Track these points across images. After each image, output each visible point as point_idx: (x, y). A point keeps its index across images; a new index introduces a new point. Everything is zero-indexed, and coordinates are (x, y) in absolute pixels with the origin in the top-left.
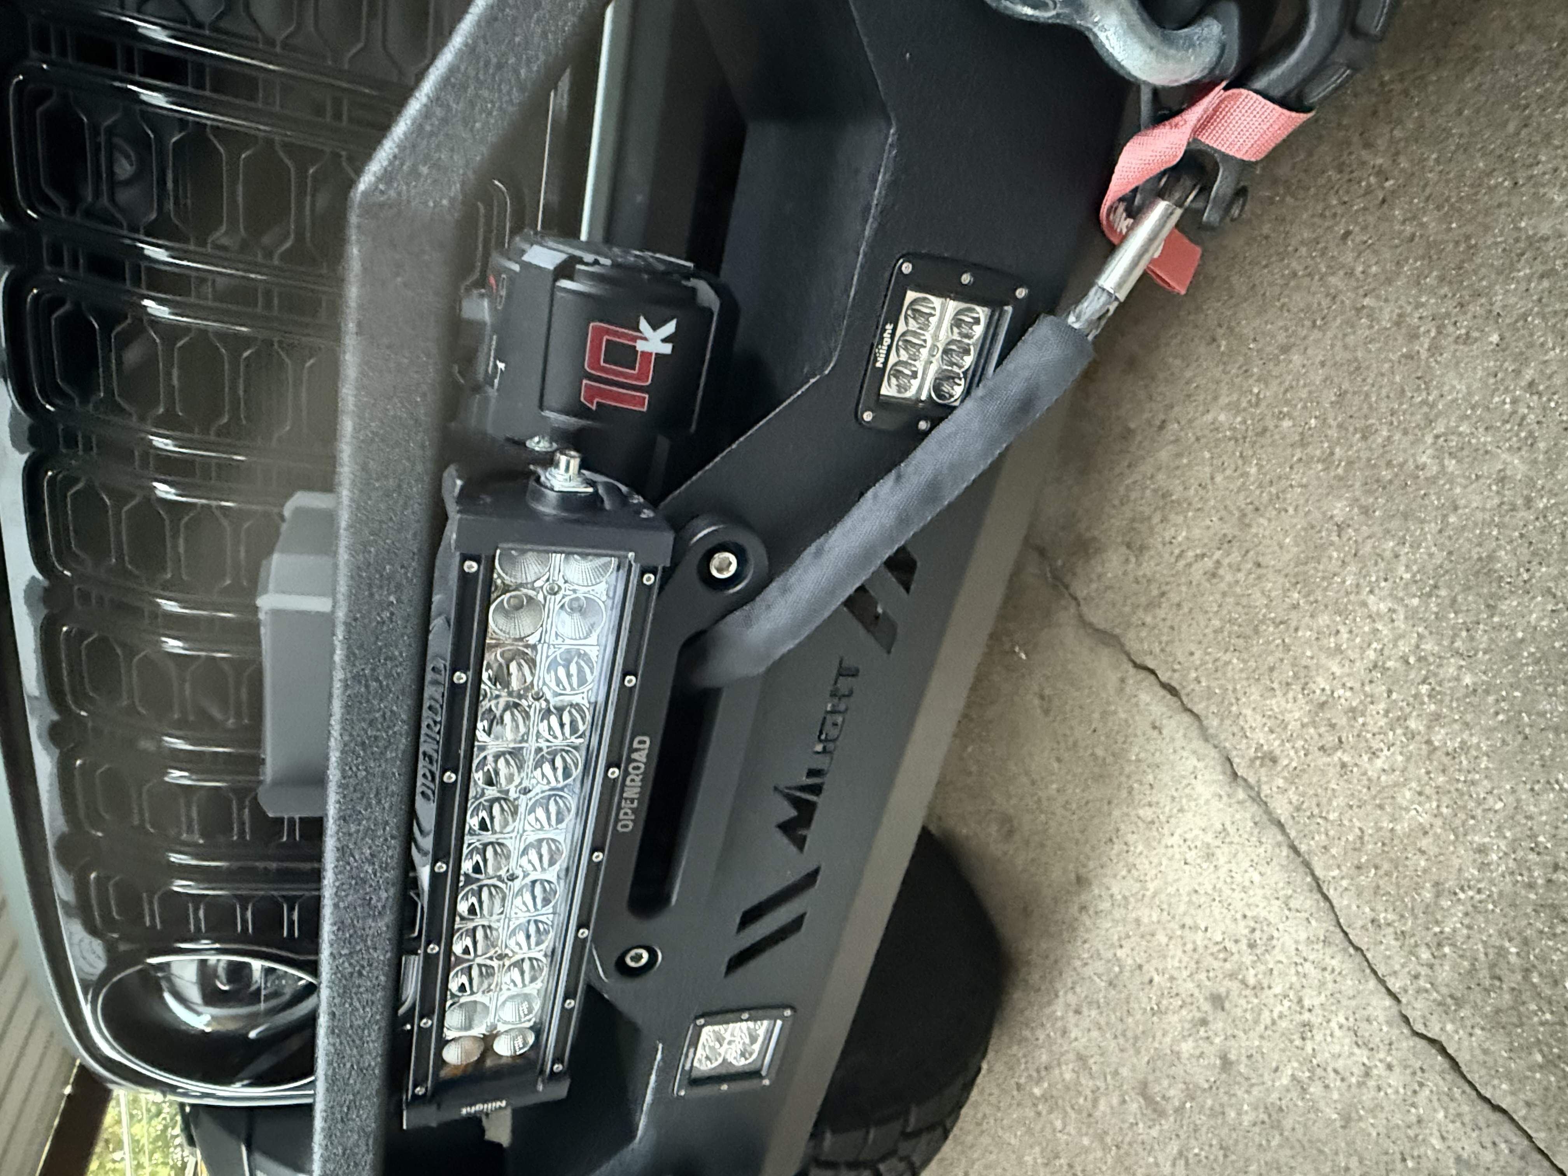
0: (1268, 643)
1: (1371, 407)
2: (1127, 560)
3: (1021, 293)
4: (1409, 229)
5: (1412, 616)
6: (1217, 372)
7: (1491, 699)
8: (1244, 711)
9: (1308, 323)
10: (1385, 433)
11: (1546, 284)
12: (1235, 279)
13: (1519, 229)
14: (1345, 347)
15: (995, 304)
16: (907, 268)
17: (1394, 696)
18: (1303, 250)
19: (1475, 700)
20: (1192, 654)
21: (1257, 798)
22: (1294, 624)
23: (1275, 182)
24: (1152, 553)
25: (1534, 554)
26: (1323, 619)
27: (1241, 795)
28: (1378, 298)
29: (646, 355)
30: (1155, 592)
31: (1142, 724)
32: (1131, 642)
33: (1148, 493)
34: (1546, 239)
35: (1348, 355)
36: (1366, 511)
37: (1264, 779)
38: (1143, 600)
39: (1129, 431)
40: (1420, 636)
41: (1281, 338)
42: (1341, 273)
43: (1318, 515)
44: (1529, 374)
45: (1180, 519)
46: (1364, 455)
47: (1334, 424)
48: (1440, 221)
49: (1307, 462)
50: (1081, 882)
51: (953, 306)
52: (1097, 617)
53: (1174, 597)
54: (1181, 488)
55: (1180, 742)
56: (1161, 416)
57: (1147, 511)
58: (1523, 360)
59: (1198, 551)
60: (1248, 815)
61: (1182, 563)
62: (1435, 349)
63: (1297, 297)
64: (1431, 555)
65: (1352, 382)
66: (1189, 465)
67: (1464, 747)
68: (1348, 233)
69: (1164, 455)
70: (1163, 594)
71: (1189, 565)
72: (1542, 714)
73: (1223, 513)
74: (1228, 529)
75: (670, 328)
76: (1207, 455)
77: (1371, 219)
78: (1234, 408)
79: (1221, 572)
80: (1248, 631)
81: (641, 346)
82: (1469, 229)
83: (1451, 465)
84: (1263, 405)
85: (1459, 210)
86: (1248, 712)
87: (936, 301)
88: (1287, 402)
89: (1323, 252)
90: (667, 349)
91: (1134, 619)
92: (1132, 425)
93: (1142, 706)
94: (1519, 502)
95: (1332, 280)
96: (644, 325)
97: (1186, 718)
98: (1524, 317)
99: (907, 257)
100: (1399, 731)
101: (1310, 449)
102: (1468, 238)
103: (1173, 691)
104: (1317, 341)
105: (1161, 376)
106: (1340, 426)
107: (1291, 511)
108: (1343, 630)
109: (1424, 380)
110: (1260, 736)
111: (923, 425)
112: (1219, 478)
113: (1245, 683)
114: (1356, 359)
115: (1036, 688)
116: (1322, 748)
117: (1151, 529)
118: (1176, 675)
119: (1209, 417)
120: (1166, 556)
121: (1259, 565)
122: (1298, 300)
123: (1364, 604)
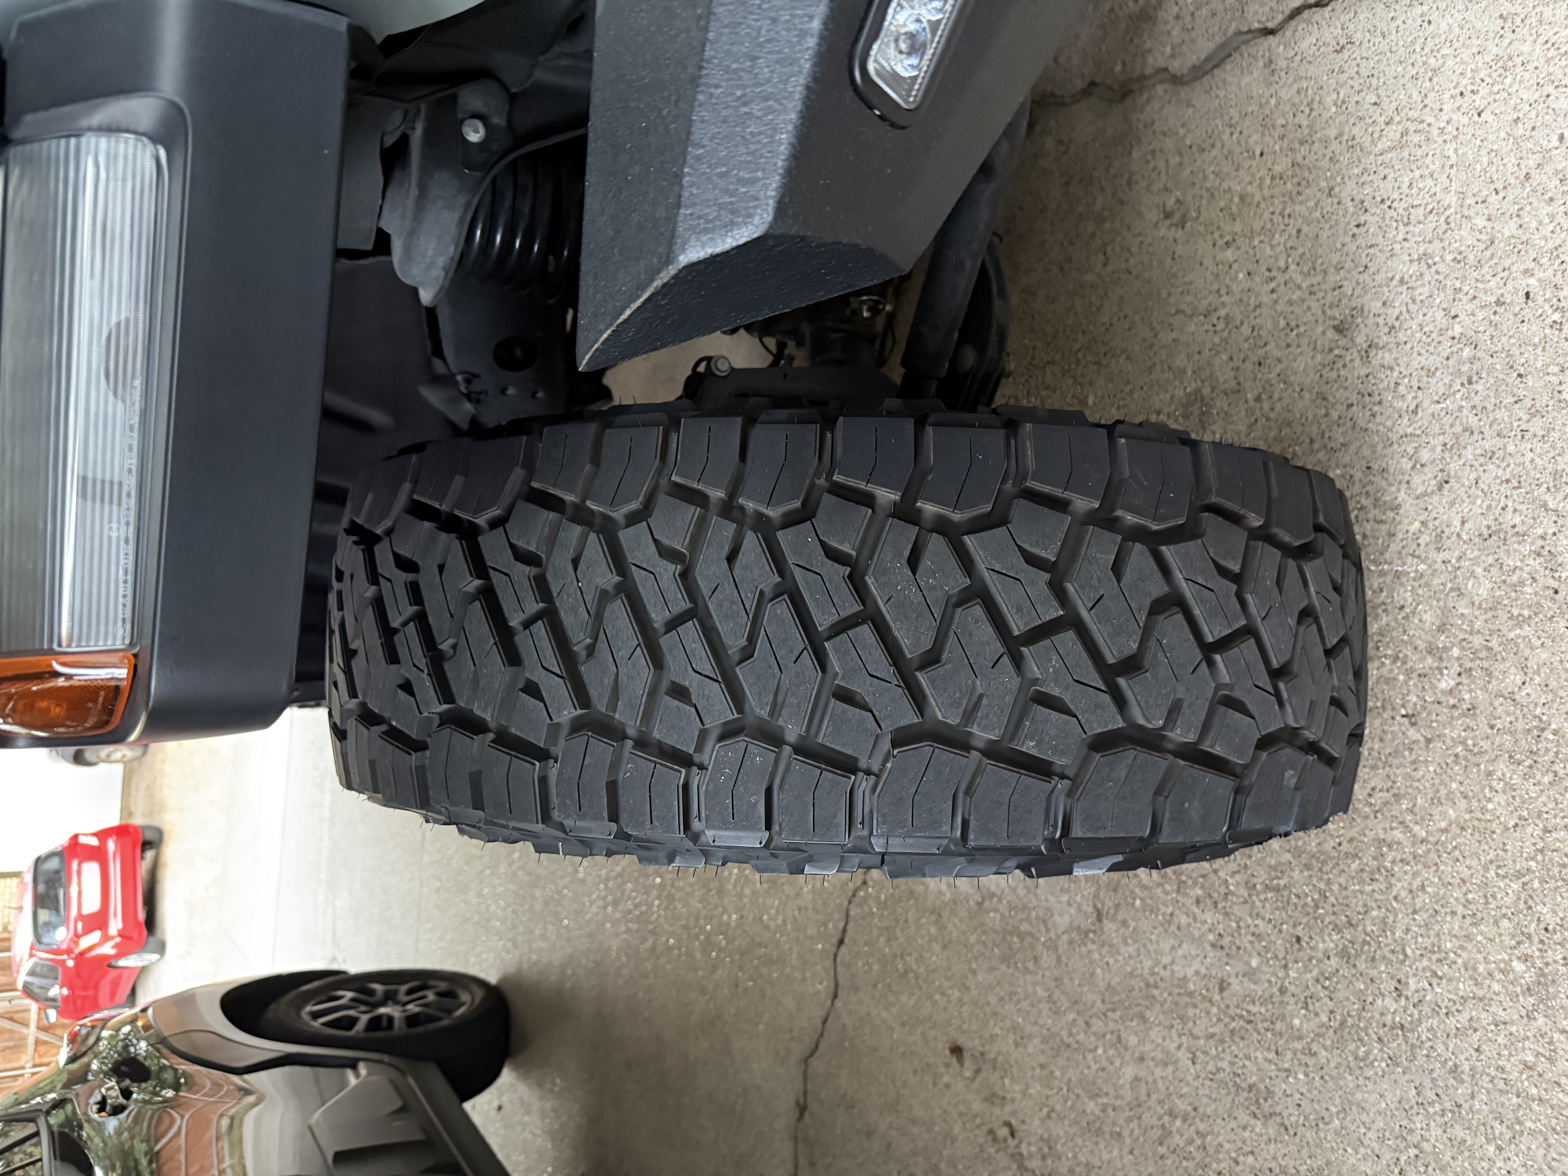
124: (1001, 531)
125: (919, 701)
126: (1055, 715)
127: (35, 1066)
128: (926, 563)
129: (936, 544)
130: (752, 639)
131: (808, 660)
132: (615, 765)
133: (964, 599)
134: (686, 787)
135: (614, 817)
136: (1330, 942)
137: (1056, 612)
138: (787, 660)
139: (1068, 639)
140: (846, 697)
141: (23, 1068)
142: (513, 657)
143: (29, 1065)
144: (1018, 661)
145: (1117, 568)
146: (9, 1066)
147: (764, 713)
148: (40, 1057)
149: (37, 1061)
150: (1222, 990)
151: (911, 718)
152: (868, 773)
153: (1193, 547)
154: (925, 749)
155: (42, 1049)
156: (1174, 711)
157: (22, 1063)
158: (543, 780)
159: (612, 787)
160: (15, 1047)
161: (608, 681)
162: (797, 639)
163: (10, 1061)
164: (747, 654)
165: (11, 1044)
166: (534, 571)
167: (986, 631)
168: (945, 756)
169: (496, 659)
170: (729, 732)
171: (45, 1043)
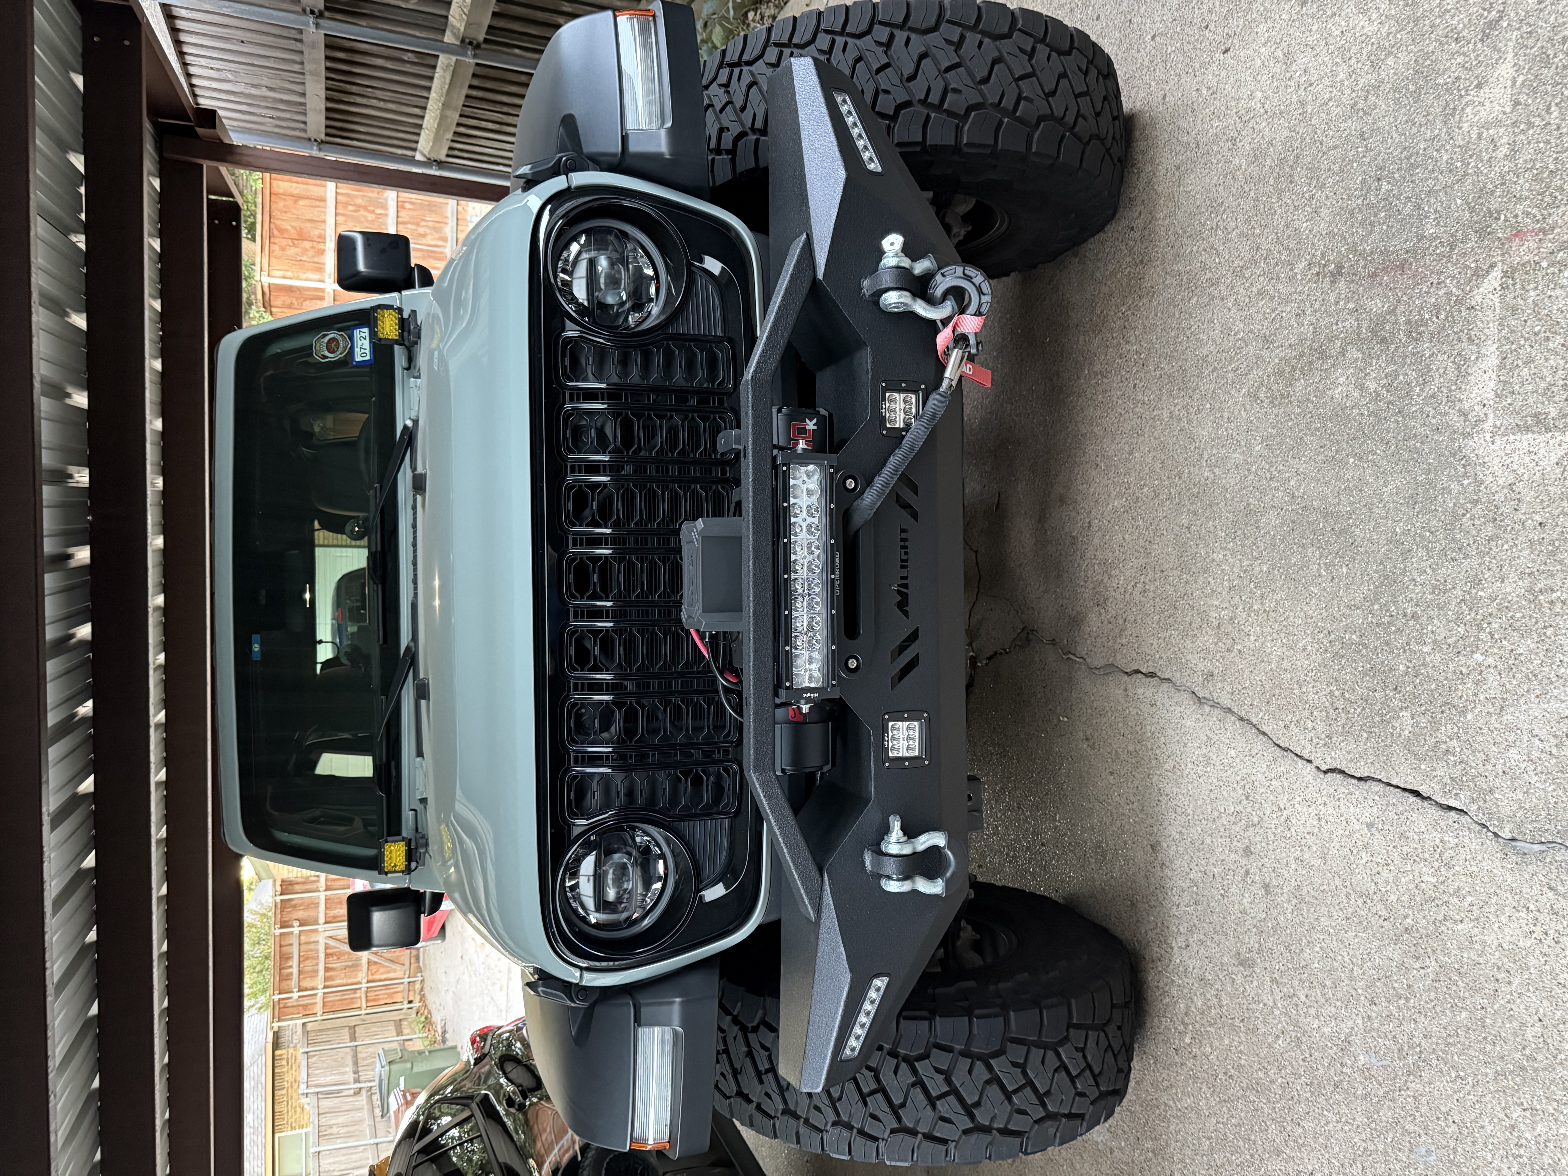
0: (1183, 611)
1: (1176, 462)
2: (1100, 614)
3: (923, 387)
4: (1158, 373)
5: (1233, 553)
6: (1105, 481)
7: (1276, 572)
8: (1188, 658)
9: (1135, 435)
10: (1187, 471)
11: (1215, 374)
12: (1096, 430)
13: (1196, 356)
14: (1155, 439)
15: (915, 392)
16: (884, 384)
17: (1243, 598)
18: (1120, 401)
19: (1271, 577)
20: (1152, 644)
21: (1215, 705)
22: (1190, 592)
23: (1096, 374)
24: (1111, 600)
25: (1261, 493)
26: (1201, 580)
27: (1207, 709)
28: (1158, 409)
29: (809, 430)
30: (1121, 622)
31: (1145, 708)
32: (1121, 662)
33: (1096, 566)
34: (1207, 356)
35: (1157, 442)
36: (1195, 513)
37: (1212, 689)
38: (1117, 630)
39: (1073, 537)
40: (1240, 560)
41: (1127, 449)
42: (1139, 405)
43: (1177, 528)
44: (1226, 415)
45: (1117, 571)
46: (1183, 486)
47: (1165, 478)
48: (1168, 364)
49: (1162, 504)
50: (1154, 847)
51: (903, 396)
52: (1098, 661)
53: (1131, 618)
54: (1110, 554)
55: (1167, 702)
56: (1088, 520)
57: (1100, 577)
58: (1221, 410)
59: (1133, 583)
60: (1215, 719)
61: (1127, 596)
62: (1189, 422)
63: (1126, 425)
64: (1227, 518)
65: (1164, 453)
66: (1110, 539)
67: (1277, 602)
68: (1135, 386)
69: (1096, 541)
70: (1125, 620)
71: (1131, 594)
72: (1295, 565)
73: (1136, 554)
74: (1142, 561)
75: (815, 421)
76: (1117, 527)
77: (1142, 375)
78: (1120, 495)
79: (1147, 587)
80: (1171, 611)
81: (807, 427)
82: (1180, 363)
83: (1216, 470)
84: (1132, 486)
85: (1173, 356)
86: (1190, 657)
87: (897, 395)
88: (1142, 479)
89: (1129, 397)
90: (815, 427)
91: (1117, 646)
92: (1074, 534)
93: (1141, 697)
94: (1246, 473)
95: (1137, 409)
96: (807, 420)
97: (1165, 686)
98: (1214, 392)
99: (883, 381)
100: (1252, 615)
101: (1161, 498)
102: (1181, 367)
103: (1152, 675)
104: (1142, 442)
105: (1079, 499)
106: (1168, 478)
107: (1165, 533)
108: (1210, 579)
109: (1192, 439)
110: (1201, 667)
111: (904, 433)
112: (1127, 536)
113: (1182, 642)
114: (1162, 442)
115: (1081, 734)
116: (1228, 650)
117: (1106, 587)
118: (1150, 663)
119: (1110, 506)
120: (1118, 596)
121: (1163, 571)
122: (1127, 426)
123: (1213, 560)
124: (927, 1061)
125: (899, 1119)
126: (947, 1124)
127: (368, 982)
128: (900, 1073)
129: (904, 1066)
130: (842, 1092)
131: (860, 1104)
132: (798, 1127)
133: (914, 1085)
134: (822, 1138)
135: (798, 1142)
136: (1148, 1145)
137: (946, 1089)
138: (853, 1103)
139: (952, 1099)
140: (874, 1117)
141: (360, 983)
142: (761, 1082)
143: (365, 981)
144: (934, 1107)
145: (970, 1072)
146: (350, 981)
147: (846, 1120)
148: (372, 974)
149: (370, 977)
150: (1111, 1153)
151: (895, 1125)
152: (883, 1139)
153: (1003, 1058)
154: (901, 1136)
155: (374, 968)
156: (993, 1119)
157: (359, 979)
158: (774, 1125)
159: (797, 1134)
160: (352, 966)
161: (794, 1100)
162: (857, 1097)
163: (350, 978)
164: (840, 1099)
165: (350, 964)
166: (767, 1053)
167: (921, 1097)
168: (908, 1138)
169: (756, 1081)
170: (834, 1124)
171: (375, 963)
